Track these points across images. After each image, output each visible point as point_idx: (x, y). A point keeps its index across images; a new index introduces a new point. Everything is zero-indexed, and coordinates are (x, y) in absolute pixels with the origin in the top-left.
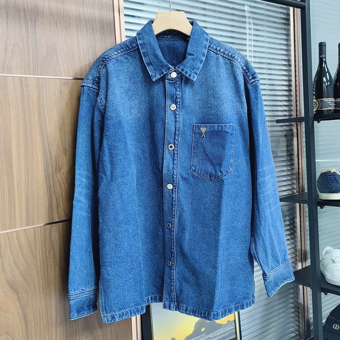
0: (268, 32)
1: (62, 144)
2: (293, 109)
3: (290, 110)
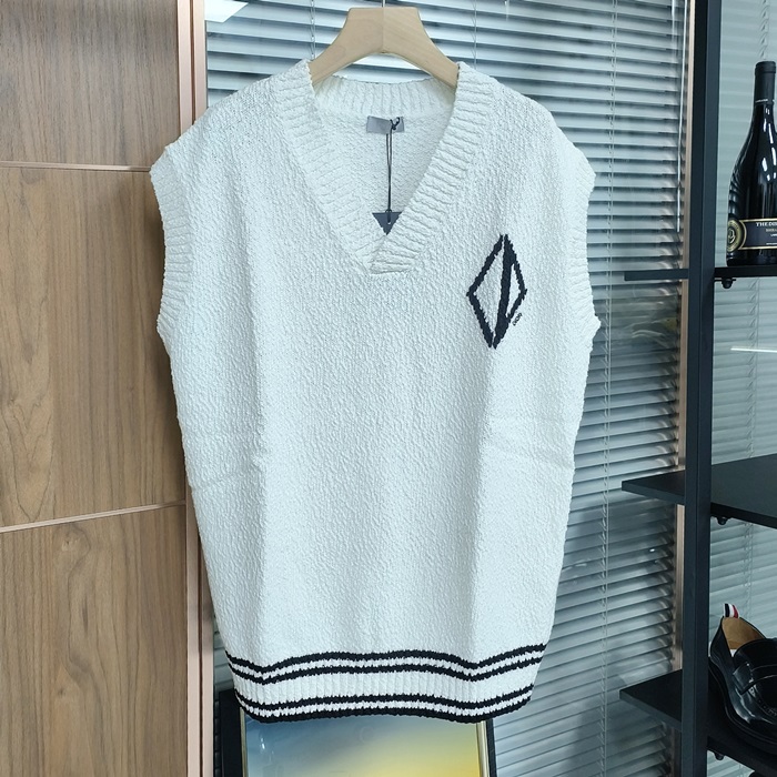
0: (621, 32)
1: (21, 332)
3: (676, 244)
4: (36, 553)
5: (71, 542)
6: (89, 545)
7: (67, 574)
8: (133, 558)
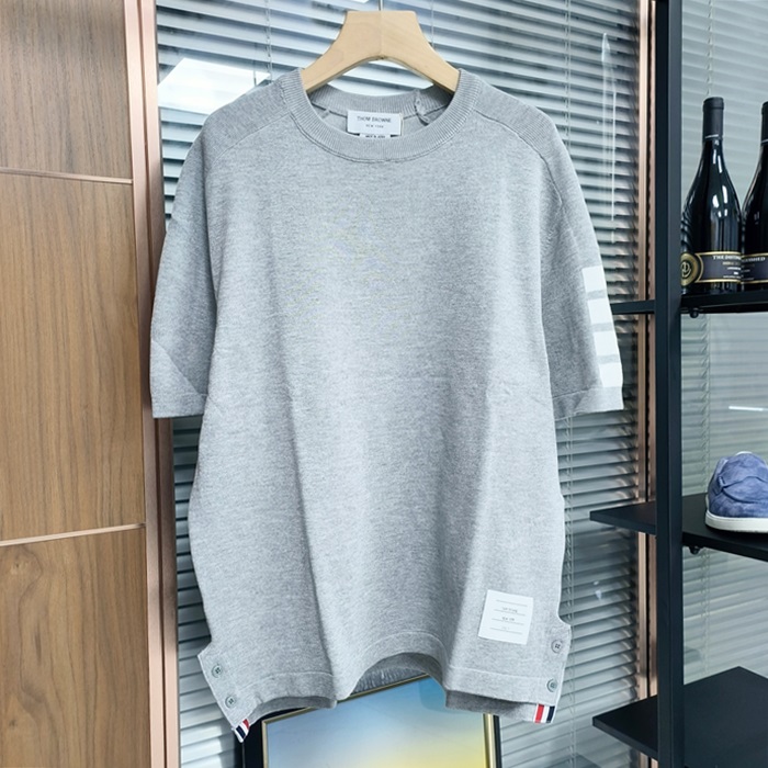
2: (637, 278)
5: (20, 566)
6: (42, 568)
7: (17, 600)
8: (88, 583)
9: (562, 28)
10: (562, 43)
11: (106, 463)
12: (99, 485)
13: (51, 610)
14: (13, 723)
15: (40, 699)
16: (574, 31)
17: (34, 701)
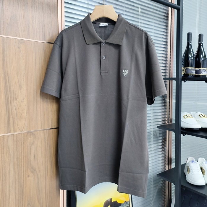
1: (19, 82)
3: (166, 73)
4: (22, 140)
5: (31, 137)
6: (36, 138)
7: (30, 146)
8: (46, 142)
9: (152, 12)
10: (152, 15)
11: (51, 112)
12: (49, 118)
13: (38, 148)
14: (29, 176)
15: (35, 170)
16: (155, 13)
17: (33, 170)
